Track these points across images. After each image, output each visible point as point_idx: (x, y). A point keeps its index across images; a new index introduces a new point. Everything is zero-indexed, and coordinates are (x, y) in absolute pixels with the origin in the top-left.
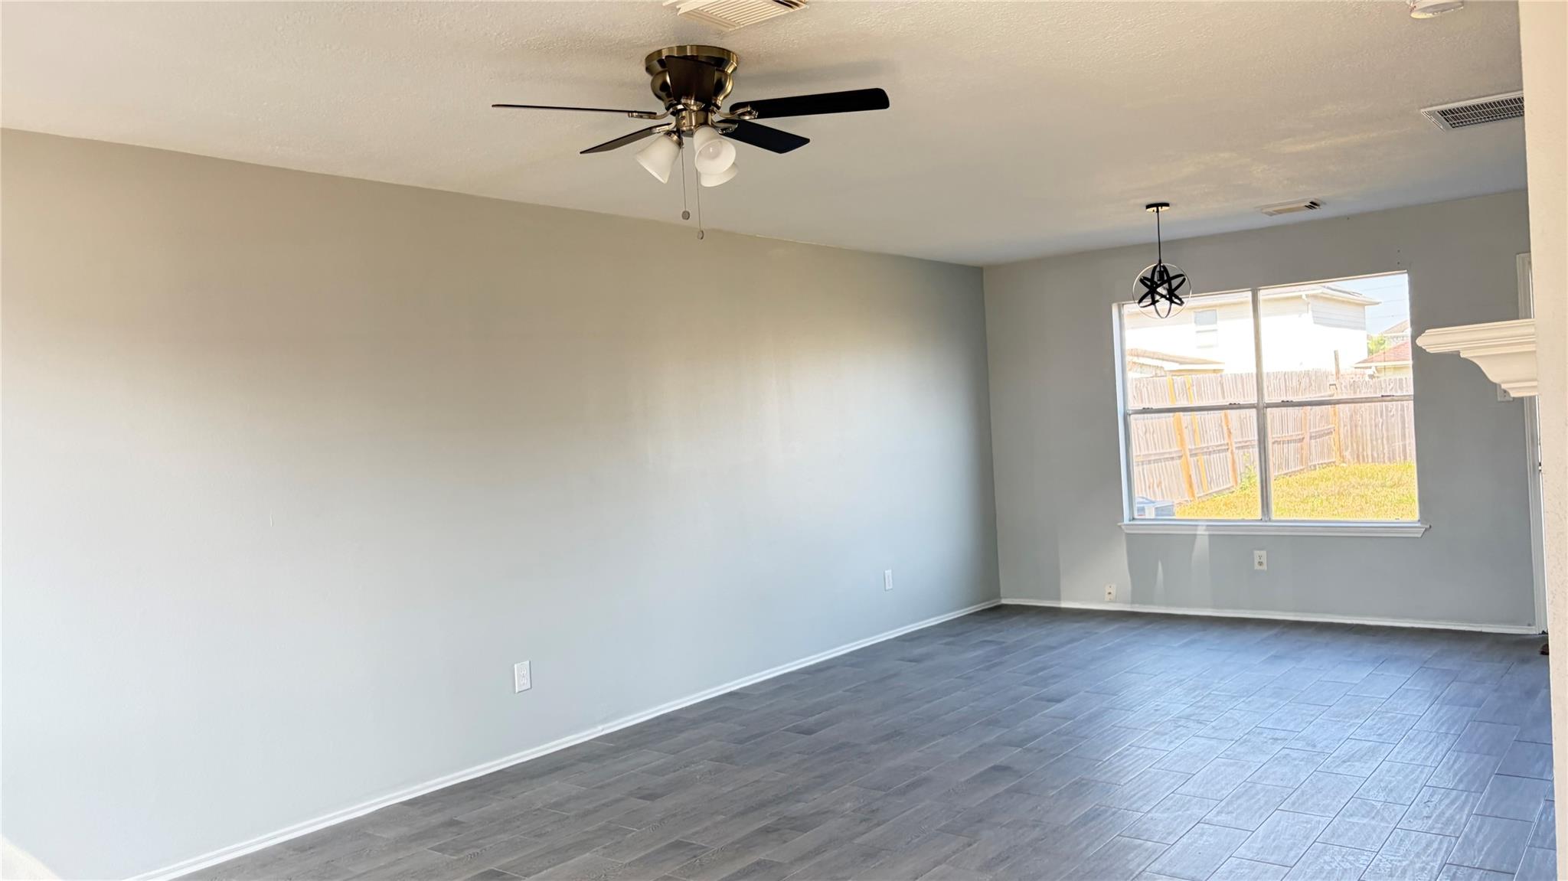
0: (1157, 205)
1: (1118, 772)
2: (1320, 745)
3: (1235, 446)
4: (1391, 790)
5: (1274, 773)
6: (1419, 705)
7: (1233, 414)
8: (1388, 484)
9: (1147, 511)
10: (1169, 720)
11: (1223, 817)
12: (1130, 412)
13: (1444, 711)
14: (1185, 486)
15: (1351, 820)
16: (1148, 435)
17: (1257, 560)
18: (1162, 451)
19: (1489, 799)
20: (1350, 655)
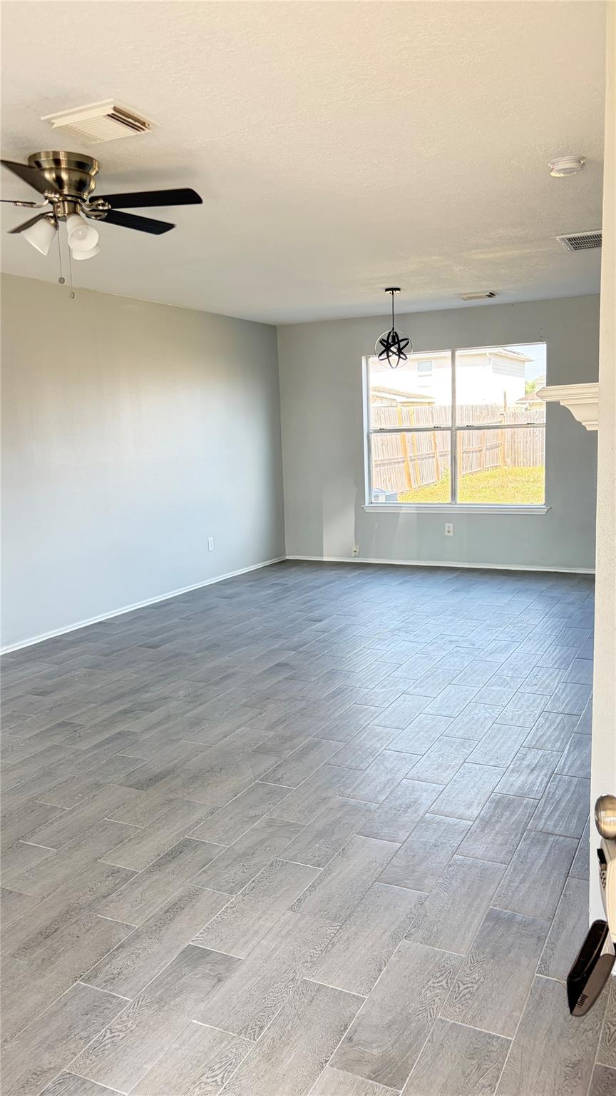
0: (393, 289)
1: (355, 665)
2: (477, 645)
3: (438, 454)
4: (516, 670)
5: (449, 662)
6: (537, 618)
7: (438, 433)
8: (531, 480)
9: (380, 498)
10: (389, 631)
11: (418, 690)
12: (372, 431)
13: (551, 620)
14: (406, 481)
15: (492, 688)
16: (384, 446)
17: (447, 529)
18: (392, 457)
19: (571, 672)
20: (500, 589)
